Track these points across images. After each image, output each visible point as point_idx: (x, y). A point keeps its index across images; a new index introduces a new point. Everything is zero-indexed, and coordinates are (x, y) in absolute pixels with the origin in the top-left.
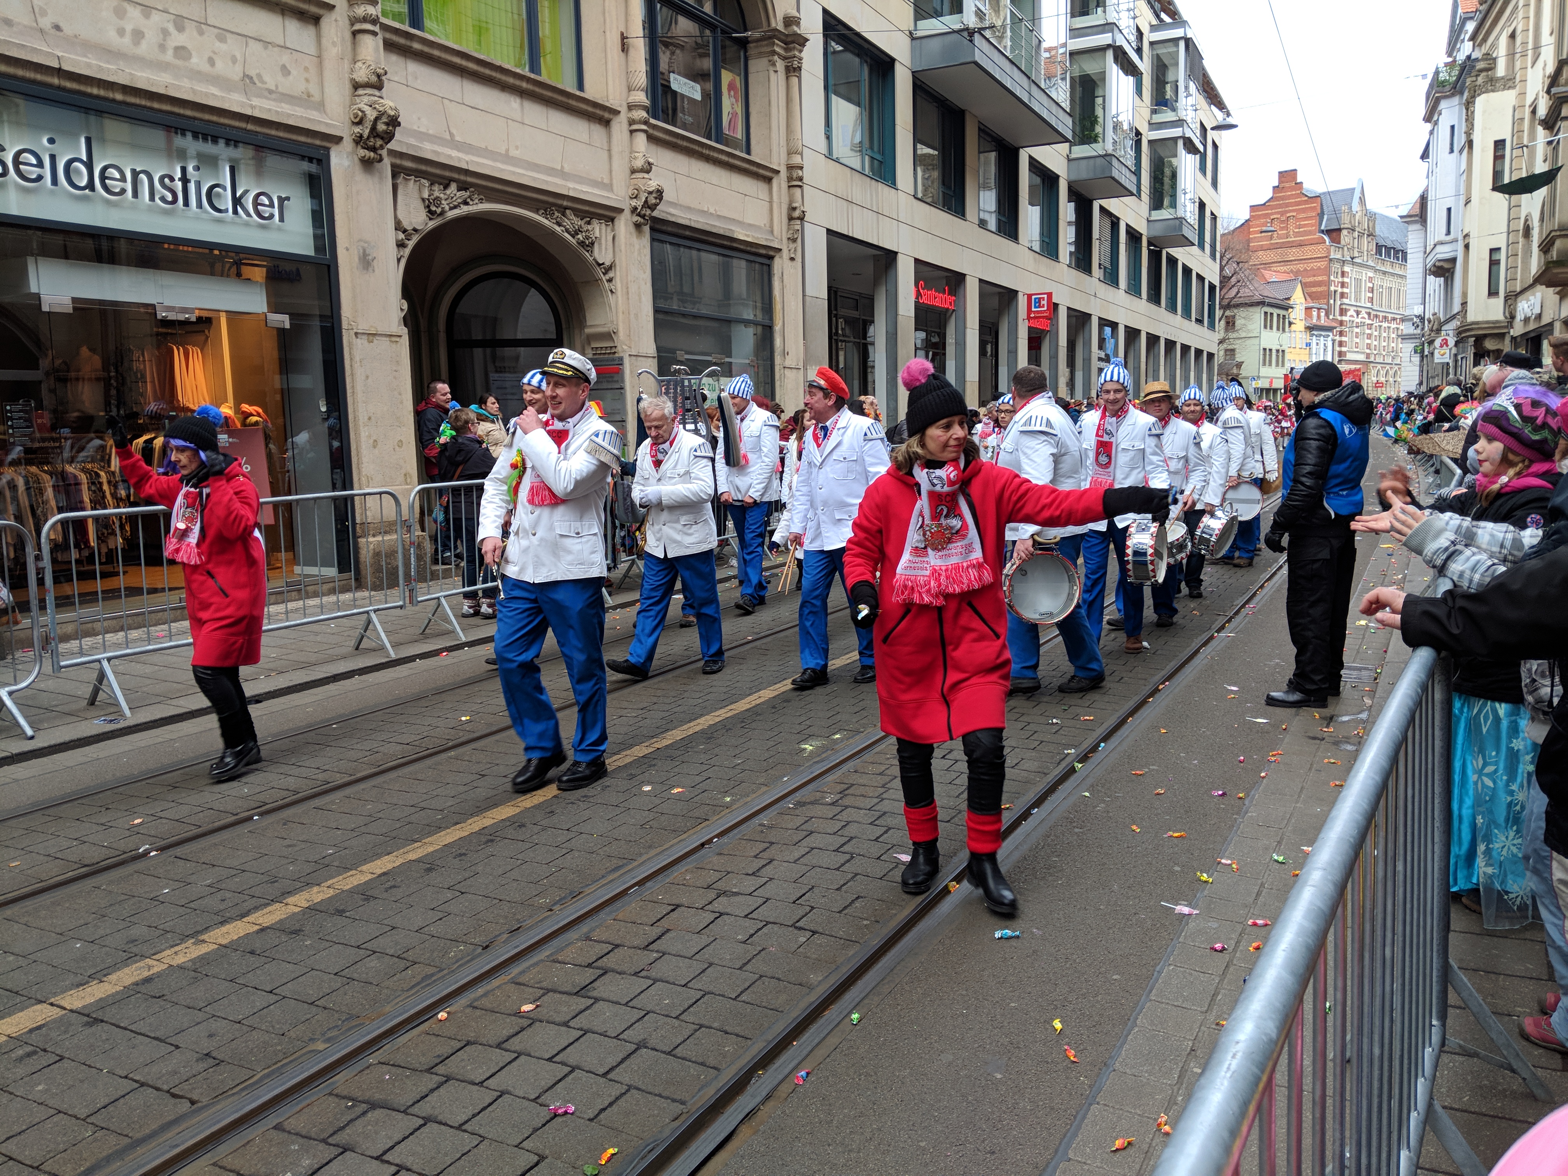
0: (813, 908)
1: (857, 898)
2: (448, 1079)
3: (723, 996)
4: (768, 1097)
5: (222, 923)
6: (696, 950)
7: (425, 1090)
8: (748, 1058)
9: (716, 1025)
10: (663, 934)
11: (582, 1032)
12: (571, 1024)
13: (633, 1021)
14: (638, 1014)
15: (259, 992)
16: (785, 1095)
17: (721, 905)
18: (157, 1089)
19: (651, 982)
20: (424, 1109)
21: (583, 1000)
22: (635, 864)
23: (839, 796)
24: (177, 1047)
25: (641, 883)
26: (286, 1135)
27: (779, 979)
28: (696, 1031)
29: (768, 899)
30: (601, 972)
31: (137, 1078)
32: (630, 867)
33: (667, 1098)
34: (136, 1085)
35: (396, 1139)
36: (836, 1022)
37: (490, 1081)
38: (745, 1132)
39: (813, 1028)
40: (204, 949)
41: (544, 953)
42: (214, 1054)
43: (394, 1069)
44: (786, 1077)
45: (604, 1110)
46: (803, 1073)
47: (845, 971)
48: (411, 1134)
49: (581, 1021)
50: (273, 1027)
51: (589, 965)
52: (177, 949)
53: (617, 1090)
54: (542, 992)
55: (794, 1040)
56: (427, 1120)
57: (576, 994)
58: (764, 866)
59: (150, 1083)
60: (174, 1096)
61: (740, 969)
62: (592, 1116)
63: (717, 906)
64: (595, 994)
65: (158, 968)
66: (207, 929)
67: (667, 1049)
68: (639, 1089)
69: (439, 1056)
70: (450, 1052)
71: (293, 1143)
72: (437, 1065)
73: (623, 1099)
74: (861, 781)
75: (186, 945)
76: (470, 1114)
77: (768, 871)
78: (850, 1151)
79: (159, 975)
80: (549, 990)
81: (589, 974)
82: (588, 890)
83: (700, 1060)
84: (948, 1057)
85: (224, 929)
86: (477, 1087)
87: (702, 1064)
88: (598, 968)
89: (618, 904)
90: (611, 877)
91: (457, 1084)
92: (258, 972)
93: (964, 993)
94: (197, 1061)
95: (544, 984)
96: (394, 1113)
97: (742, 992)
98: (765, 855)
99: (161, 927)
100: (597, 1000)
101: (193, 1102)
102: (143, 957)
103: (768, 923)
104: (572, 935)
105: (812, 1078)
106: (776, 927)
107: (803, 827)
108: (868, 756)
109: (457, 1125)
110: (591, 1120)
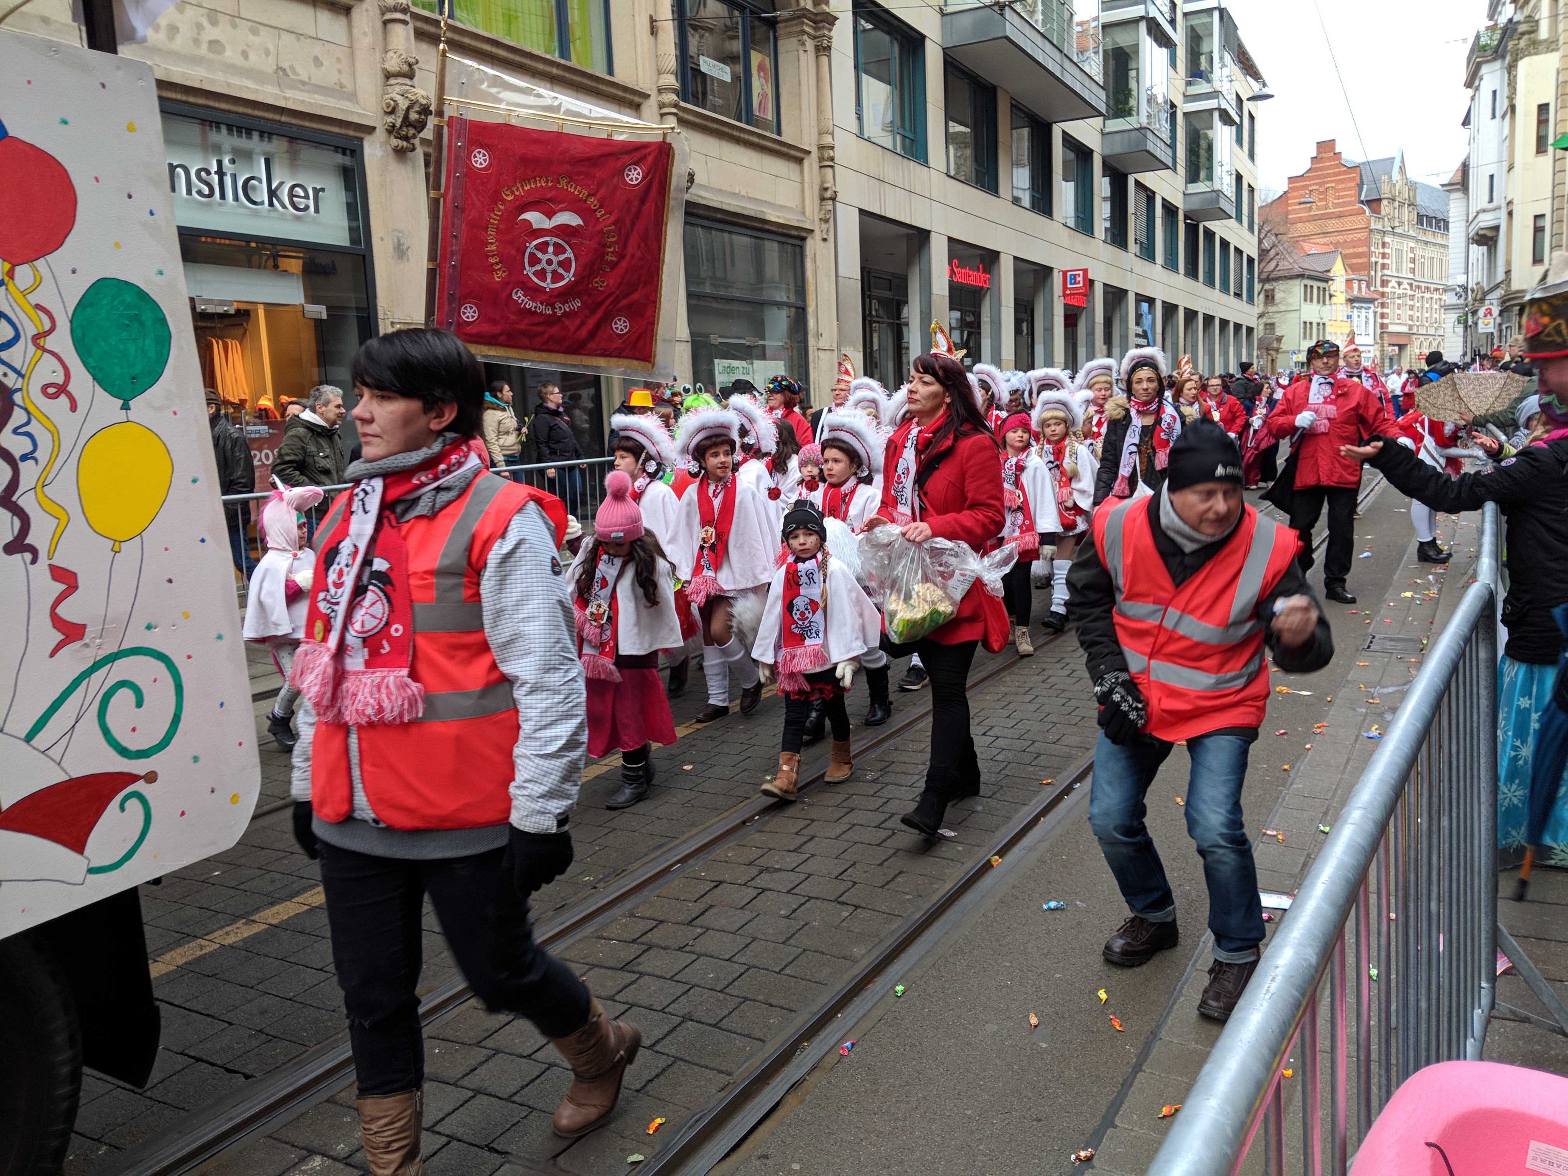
0: (855, 883)
1: (900, 873)
2: (497, 1051)
3: (767, 970)
4: (814, 1068)
5: (272, 904)
6: (739, 925)
7: (473, 1063)
8: (793, 1030)
9: (760, 998)
10: (706, 910)
11: (627, 1006)
12: (617, 998)
13: (678, 994)
14: (683, 988)
15: (309, 970)
16: (830, 1066)
17: (763, 880)
18: (213, 1064)
19: (695, 957)
20: (473, 1081)
21: (628, 975)
22: (678, 841)
23: (879, 774)
24: (230, 1024)
25: (683, 860)
26: (338, 1107)
27: (822, 953)
28: (741, 1003)
29: (810, 875)
30: (646, 947)
31: (192, 1053)
32: (672, 845)
33: (713, 1069)
34: (193, 1061)
35: (447, 1110)
36: (880, 995)
37: (538, 1054)
38: (791, 1100)
39: (857, 1000)
40: (255, 929)
41: (589, 929)
42: (267, 1030)
43: (443, 1043)
44: (832, 1048)
45: (651, 1081)
46: (848, 1044)
47: (889, 943)
48: (461, 1106)
49: (628, 995)
50: (324, 1004)
51: (634, 941)
52: (227, 929)
53: (662, 1062)
54: (587, 967)
55: (838, 1012)
56: (477, 1092)
57: (622, 969)
58: (805, 843)
59: (204, 1058)
60: (229, 1071)
61: (784, 943)
62: (639, 1087)
63: (759, 882)
64: (640, 968)
65: (210, 948)
66: (257, 910)
67: (713, 1022)
68: (685, 1061)
69: (487, 1030)
70: (498, 1026)
71: (345, 1115)
72: (485, 1039)
73: (670, 1070)
74: (901, 759)
75: (238, 925)
76: (519, 1086)
77: (810, 847)
78: (896, 1119)
79: (211, 954)
80: (594, 966)
81: (635, 950)
82: (631, 868)
83: (746, 1032)
84: (991, 1028)
85: (275, 909)
86: (525, 1060)
87: (748, 1036)
88: (642, 944)
89: (662, 881)
90: (653, 855)
91: (506, 1057)
92: (309, 950)
93: (1008, 964)
94: (250, 1036)
95: (589, 960)
96: (444, 1086)
97: (786, 966)
98: (806, 832)
99: (213, 908)
100: (642, 974)
101: (247, 1077)
102: (196, 937)
103: (810, 898)
104: (616, 911)
105: (857, 1049)
106: (818, 903)
107: (844, 804)
108: (907, 735)
109: (506, 1096)
110: (638, 1091)
